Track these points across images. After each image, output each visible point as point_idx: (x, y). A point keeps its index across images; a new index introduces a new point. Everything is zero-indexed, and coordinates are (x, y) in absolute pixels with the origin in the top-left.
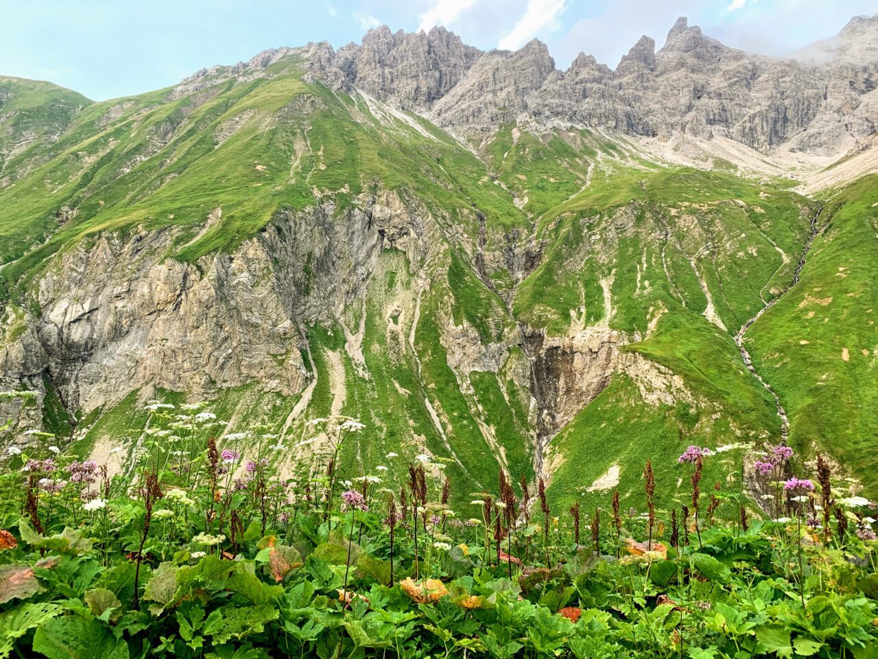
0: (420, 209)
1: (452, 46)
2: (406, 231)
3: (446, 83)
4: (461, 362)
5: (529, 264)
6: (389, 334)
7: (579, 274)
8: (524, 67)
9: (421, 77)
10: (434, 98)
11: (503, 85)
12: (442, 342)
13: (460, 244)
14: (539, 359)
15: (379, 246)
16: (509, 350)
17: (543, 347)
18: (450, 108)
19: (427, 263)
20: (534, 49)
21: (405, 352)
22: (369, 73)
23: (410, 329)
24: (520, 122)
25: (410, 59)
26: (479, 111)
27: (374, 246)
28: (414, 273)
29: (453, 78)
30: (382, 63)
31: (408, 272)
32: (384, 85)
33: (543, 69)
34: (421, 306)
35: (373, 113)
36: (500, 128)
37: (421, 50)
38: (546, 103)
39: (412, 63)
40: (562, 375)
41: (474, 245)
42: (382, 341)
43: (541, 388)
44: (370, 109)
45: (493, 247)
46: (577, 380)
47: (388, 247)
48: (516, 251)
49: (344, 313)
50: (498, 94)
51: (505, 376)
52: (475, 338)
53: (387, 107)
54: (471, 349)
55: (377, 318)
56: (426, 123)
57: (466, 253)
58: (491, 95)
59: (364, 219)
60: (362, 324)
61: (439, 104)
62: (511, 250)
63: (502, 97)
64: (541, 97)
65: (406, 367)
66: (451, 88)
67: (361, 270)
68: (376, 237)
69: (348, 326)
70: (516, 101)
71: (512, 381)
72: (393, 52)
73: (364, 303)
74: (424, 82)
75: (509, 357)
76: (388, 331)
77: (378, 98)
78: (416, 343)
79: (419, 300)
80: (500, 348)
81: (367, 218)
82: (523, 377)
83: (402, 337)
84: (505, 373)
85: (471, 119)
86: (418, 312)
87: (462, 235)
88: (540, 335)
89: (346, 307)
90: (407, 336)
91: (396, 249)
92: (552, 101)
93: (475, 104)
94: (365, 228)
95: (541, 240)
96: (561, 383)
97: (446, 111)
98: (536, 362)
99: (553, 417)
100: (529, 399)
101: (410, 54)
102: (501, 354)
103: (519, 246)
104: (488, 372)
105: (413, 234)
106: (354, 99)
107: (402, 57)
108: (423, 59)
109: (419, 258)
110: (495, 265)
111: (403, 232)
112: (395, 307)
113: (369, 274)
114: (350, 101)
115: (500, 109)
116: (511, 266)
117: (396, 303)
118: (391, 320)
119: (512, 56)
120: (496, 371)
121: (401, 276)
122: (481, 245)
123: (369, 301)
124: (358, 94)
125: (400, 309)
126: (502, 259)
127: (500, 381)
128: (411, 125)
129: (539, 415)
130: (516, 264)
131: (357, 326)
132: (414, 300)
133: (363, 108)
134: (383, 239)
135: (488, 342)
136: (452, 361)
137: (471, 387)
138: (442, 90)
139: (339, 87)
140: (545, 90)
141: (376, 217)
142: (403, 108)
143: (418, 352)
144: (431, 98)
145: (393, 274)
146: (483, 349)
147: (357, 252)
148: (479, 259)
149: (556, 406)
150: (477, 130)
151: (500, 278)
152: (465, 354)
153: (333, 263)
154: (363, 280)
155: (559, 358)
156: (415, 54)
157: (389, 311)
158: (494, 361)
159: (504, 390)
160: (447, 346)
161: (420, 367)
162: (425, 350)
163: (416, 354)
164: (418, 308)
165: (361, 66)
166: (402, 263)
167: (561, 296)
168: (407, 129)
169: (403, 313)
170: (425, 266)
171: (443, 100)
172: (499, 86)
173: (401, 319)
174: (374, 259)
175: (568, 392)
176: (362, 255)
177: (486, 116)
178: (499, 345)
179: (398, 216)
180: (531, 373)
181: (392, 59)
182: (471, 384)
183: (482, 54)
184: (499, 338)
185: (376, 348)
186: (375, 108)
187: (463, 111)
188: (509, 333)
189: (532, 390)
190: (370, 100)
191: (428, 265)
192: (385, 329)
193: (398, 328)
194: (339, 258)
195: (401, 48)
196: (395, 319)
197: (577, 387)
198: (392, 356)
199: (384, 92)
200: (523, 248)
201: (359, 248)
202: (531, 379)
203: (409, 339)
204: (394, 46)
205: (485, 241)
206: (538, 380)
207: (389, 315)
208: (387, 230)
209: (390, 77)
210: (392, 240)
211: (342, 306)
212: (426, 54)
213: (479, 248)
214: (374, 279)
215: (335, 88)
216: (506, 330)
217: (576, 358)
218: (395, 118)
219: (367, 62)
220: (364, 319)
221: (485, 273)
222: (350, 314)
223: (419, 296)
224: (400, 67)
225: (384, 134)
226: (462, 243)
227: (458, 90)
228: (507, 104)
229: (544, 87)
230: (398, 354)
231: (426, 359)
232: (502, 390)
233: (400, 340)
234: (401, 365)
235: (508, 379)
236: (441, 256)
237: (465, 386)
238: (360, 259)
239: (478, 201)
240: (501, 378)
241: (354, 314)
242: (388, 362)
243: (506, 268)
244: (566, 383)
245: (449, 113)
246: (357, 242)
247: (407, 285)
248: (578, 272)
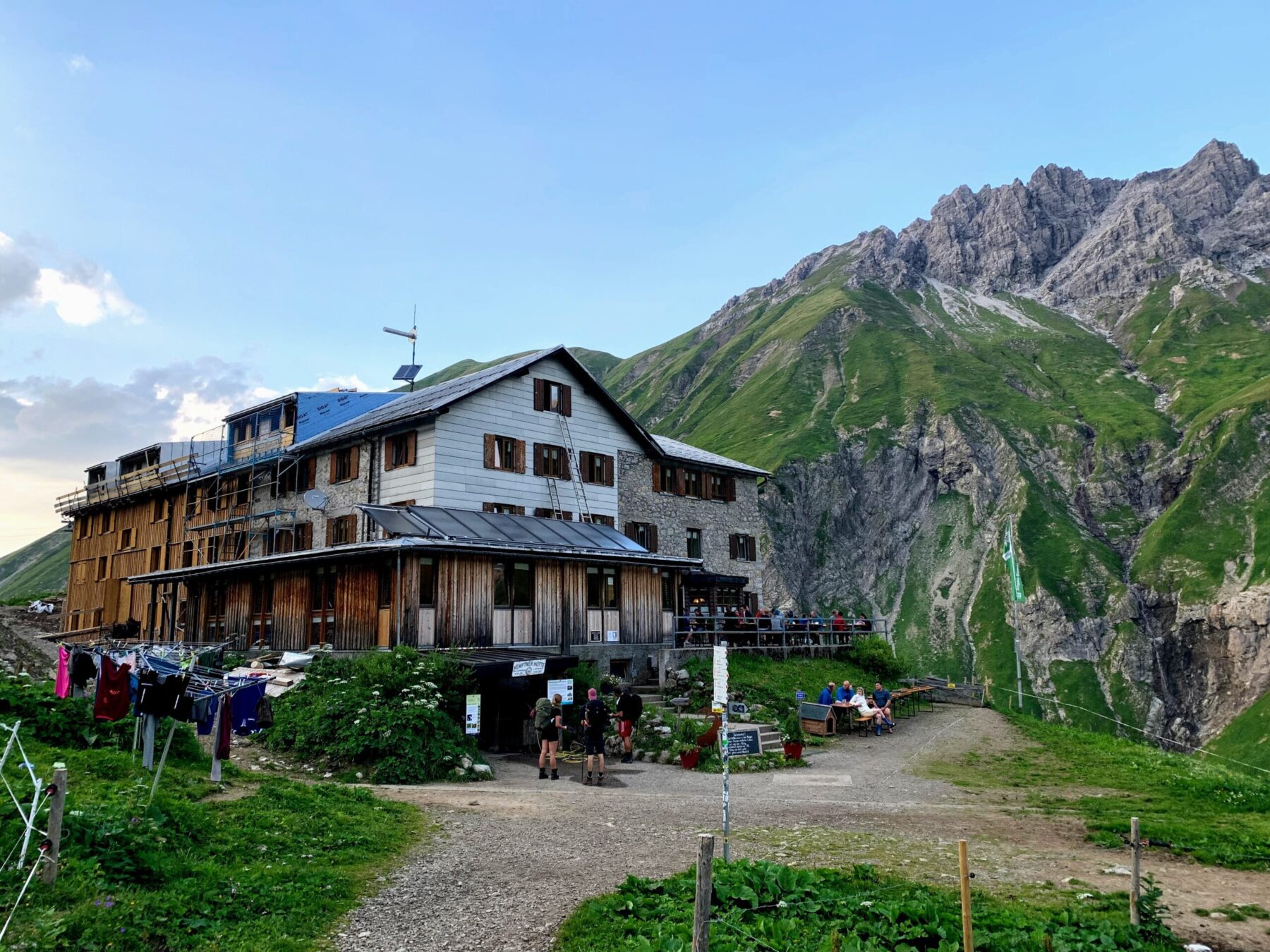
0: (989, 434)
1: (1071, 188)
2: (967, 467)
3: (1063, 242)
4: (1035, 647)
5: (1169, 494)
6: (934, 612)
7: (1251, 504)
8: (1195, 188)
9: (1020, 243)
10: (1045, 267)
11: (1154, 224)
12: (1009, 620)
13: (1051, 476)
14: (1170, 640)
15: (931, 493)
16: (1116, 627)
17: (1178, 620)
18: (1068, 276)
19: (998, 509)
20: (1212, 156)
21: (953, 636)
22: (944, 254)
23: (966, 604)
24: (1186, 274)
25: (1002, 222)
26: (1115, 270)
27: (923, 493)
28: (979, 525)
29: (1074, 231)
30: (961, 236)
31: (970, 523)
32: (966, 266)
33: (1233, 182)
34: (987, 571)
35: (946, 307)
36: (1151, 289)
37: (1017, 205)
38: (1240, 233)
39: (1004, 227)
40: (1211, 662)
41: (1074, 474)
42: (922, 622)
43: (1175, 685)
44: (944, 302)
45: (1104, 476)
46: (1236, 671)
47: (944, 492)
48: (1144, 477)
49: (875, 586)
50: (1148, 239)
51: (1109, 668)
52: (1056, 612)
53: (971, 295)
54: (1050, 629)
55: (920, 591)
56: (1030, 307)
57: (1061, 489)
58: (1134, 243)
59: (906, 458)
60: (898, 600)
61: (1052, 274)
62: (1135, 476)
63: (1154, 243)
64: (1231, 227)
65: (952, 657)
66: (1072, 245)
67: (901, 528)
68: (925, 480)
69: (879, 603)
70: (1176, 244)
71: (1119, 673)
72: (978, 218)
73: (904, 572)
74: (1025, 249)
75: (1116, 638)
76: (933, 607)
77: (959, 284)
78: (972, 623)
79: (983, 562)
80: (1101, 625)
81: (911, 457)
82: (1139, 667)
83: (951, 617)
84: (1109, 662)
85: (1102, 285)
86: (980, 578)
87: (1055, 462)
88: (1171, 603)
89: (878, 578)
90: (960, 613)
91: (957, 493)
92: (1253, 227)
93: (1106, 263)
94: (909, 470)
95: (1187, 455)
96: (1211, 677)
97: (1062, 282)
98: (1165, 645)
99: (1194, 729)
100: (1149, 701)
101: (1000, 215)
102: (1103, 635)
103: (1150, 469)
104: (1080, 662)
105: (976, 471)
106: (921, 294)
107: (990, 222)
108: (1021, 217)
109: (987, 502)
110: (1107, 502)
111: (963, 470)
112: (946, 574)
113: (915, 531)
114: (916, 299)
115: (1149, 261)
116: (1136, 499)
117: (948, 569)
118: (939, 593)
119: (1175, 176)
120: (1096, 660)
121: (960, 530)
122: (1084, 474)
123: (912, 567)
124: (928, 285)
125: (953, 577)
126: (1119, 491)
127: (1100, 674)
128: (1003, 313)
129: (1167, 726)
130: (1146, 497)
131: (891, 603)
132: (977, 562)
133: (934, 304)
134: (936, 482)
135: (1080, 617)
136: (1022, 646)
137: (1051, 684)
138: (1058, 253)
139: (900, 282)
140: (1239, 213)
141: (924, 453)
142: (995, 291)
143: (974, 635)
144: (1039, 268)
145: (948, 529)
146: (1071, 628)
147: (897, 504)
148: (1081, 494)
149: (1200, 712)
150: (1113, 298)
151: (1115, 521)
152: (1042, 636)
153: (863, 522)
154: (906, 540)
155: (1206, 637)
156: (1008, 213)
157: (937, 580)
158: (1091, 644)
159: (1106, 687)
160: (1015, 626)
161: (975, 657)
162: (983, 632)
163: (971, 638)
164: (981, 574)
165: (931, 247)
166: (962, 514)
167: (1212, 540)
168: (995, 321)
169: (958, 581)
170: (996, 512)
171: (1060, 266)
172: (1146, 228)
173: (954, 589)
174: (923, 510)
175: (1221, 689)
176: (905, 506)
177: (1127, 275)
178: (1098, 620)
179: (955, 448)
180: (1155, 661)
181: (976, 228)
182: (1052, 679)
183: (1123, 184)
184: (1100, 610)
185: (913, 631)
186: (951, 299)
187: (1088, 276)
188: (1115, 602)
189: (1156, 687)
190: (946, 291)
191: (1000, 512)
192: (929, 605)
193: (948, 603)
194: (870, 514)
195: (989, 210)
196: (945, 591)
197: (1236, 682)
198: (934, 642)
199: (967, 274)
200: (1156, 471)
201: (901, 498)
202: (1155, 670)
203: (963, 619)
204: (978, 209)
205: (1091, 467)
206: (1168, 673)
207: (936, 586)
208: (940, 469)
209: (973, 253)
210: (949, 481)
211: (872, 577)
212: (1025, 210)
213: (1082, 480)
214: (921, 538)
215: (893, 286)
216: (1111, 597)
217: (1231, 635)
218: (980, 308)
219: (940, 241)
220: (902, 593)
221: (1090, 515)
222: (883, 588)
223: (984, 556)
224: (987, 237)
225: (955, 336)
226: (1055, 474)
227: (1083, 246)
228: (1161, 251)
229: (1237, 209)
230: (943, 639)
231: (984, 645)
232: (1103, 688)
233: (948, 620)
234: (945, 654)
235: (1114, 671)
236: (1016, 496)
237: (1040, 682)
238: (902, 512)
239: (1087, 409)
240: (1103, 670)
241: (888, 588)
242: (926, 650)
243: (1127, 504)
244: (1218, 676)
245: (1068, 283)
246: (896, 490)
247: (968, 542)
248: (1247, 499)
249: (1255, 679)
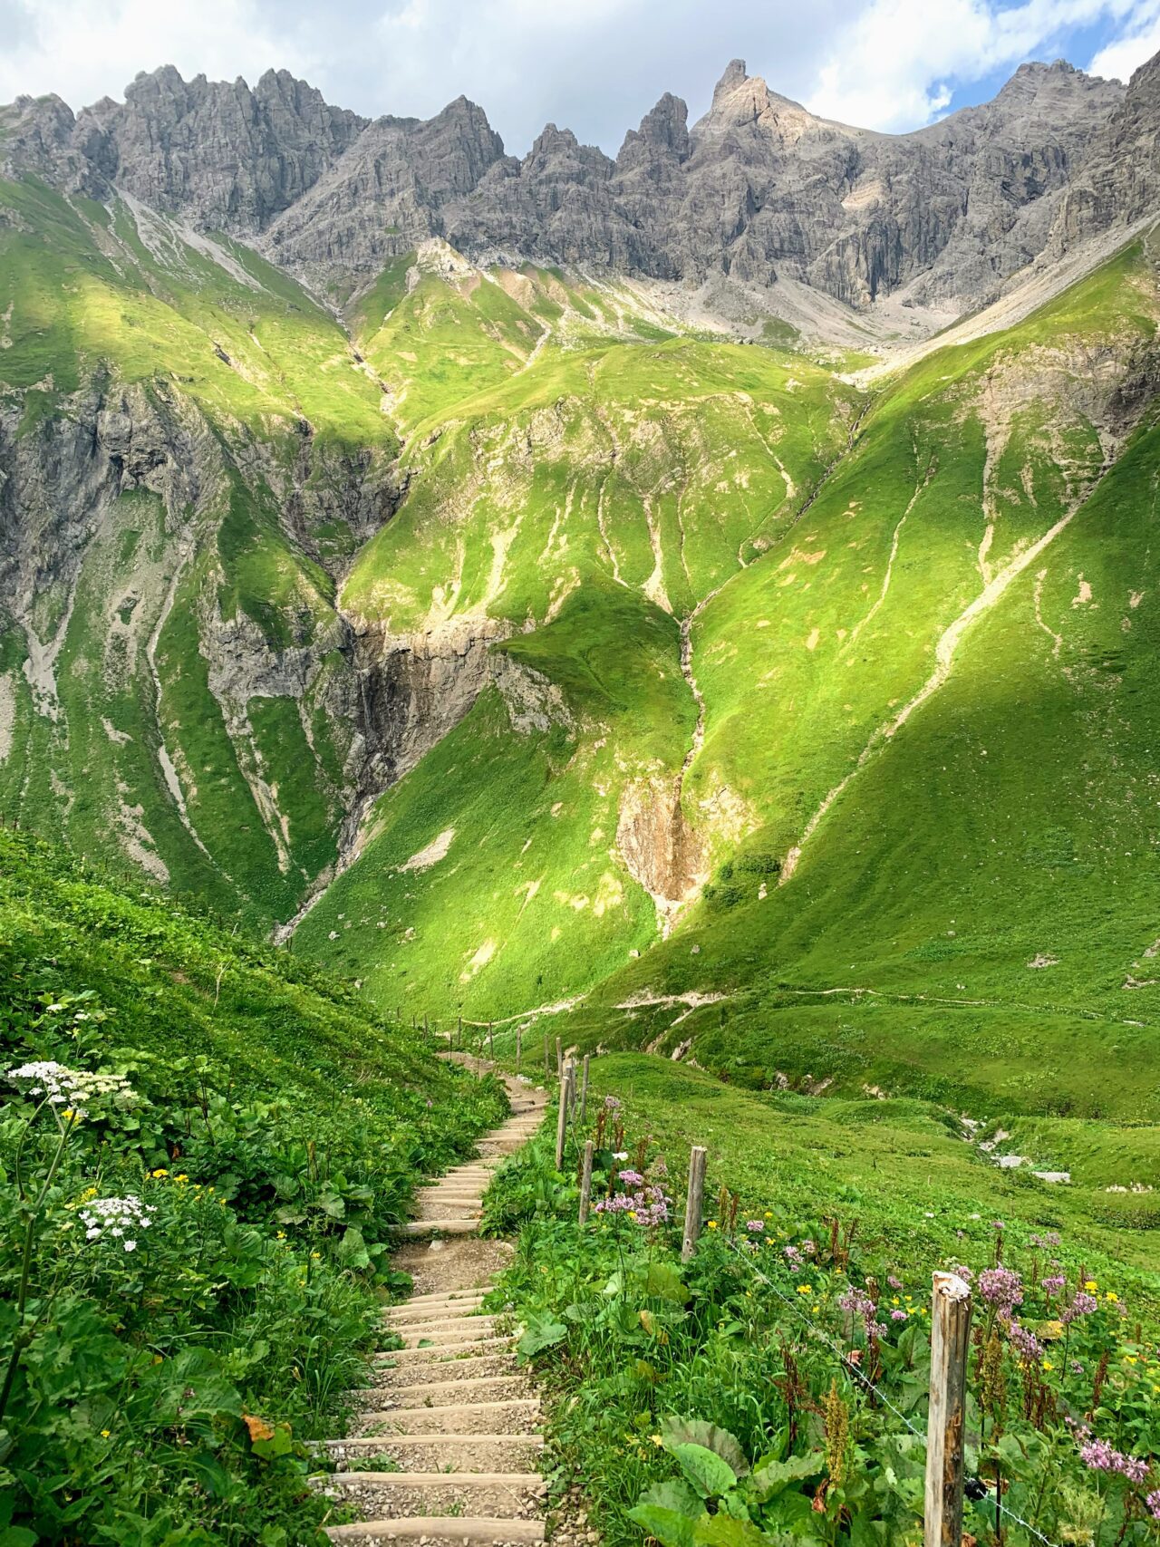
0: (190, 416)
1: (305, 110)
2: (160, 457)
3: (294, 181)
4: (233, 682)
5: (387, 511)
6: (110, 641)
7: (462, 528)
8: (441, 152)
9: (241, 169)
10: (272, 210)
11: (395, 185)
12: (202, 651)
13: (261, 477)
14: (376, 673)
15: (113, 486)
16: (323, 659)
17: (385, 651)
18: (298, 229)
19: (197, 513)
20: (460, 118)
21: (133, 670)
22: (140, 159)
23: (153, 631)
24: (424, 256)
25: (220, 134)
26: (351, 234)
27: (103, 486)
28: (173, 533)
29: (308, 171)
30: (166, 142)
31: (162, 530)
32: (171, 184)
33: (478, 156)
34: (179, 590)
35: (143, 237)
36: (387, 266)
37: (239, 115)
38: (479, 219)
39: (223, 141)
40: (414, 695)
41: (288, 479)
42: (94, 653)
43: (377, 720)
44: (140, 229)
45: (320, 483)
46: (435, 702)
47: (130, 487)
48: (363, 489)
49: (32, 607)
50: (387, 202)
51: (312, 703)
52: (258, 641)
53: (177, 227)
54: (251, 661)
55: (93, 614)
56: (250, 260)
57: (272, 494)
58: (373, 203)
59: (80, 437)
60: (64, 626)
61: (280, 221)
62: (354, 486)
63: (393, 208)
64: (472, 209)
65: (131, 696)
66: (305, 189)
67: (73, 530)
68: (105, 470)
69: (36, 629)
70: (416, 217)
71: (323, 708)
72: (189, 119)
73: (74, 588)
74: (247, 179)
75: (322, 670)
76: (109, 635)
77: (161, 209)
78: (158, 655)
79: (175, 579)
80: (307, 656)
81: (86, 436)
82: (344, 702)
83: (132, 646)
84: (313, 696)
85: (335, 248)
86: (171, 599)
87: (268, 461)
88: (380, 632)
89: (36, 595)
90: (145, 642)
91: (146, 490)
92: (492, 216)
93: (342, 221)
94: (84, 454)
95: (407, 468)
96: (412, 710)
97: (291, 235)
98: (371, 677)
99: (391, 764)
100: (350, 736)
101: (218, 123)
102: (308, 667)
103: (370, 480)
104: (283, 698)
105: (172, 463)
106: (109, 210)
107: (204, 129)
108: (245, 134)
109: (183, 504)
110: (321, 514)
111: (155, 461)
112: (128, 593)
113: (90, 536)
114: (103, 218)
115: (387, 231)
116: (353, 516)
117: (131, 587)
118: (118, 616)
119: (421, 131)
120: (299, 694)
121: (149, 538)
122: (300, 479)
123: (84, 583)
124: (119, 200)
125: (136, 597)
126: (336, 503)
127: (303, 711)
128: (216, 260)
129: (367, 762)
130: (364, 511)
131: (53, 629)
132: (168, 579)
133: (126, 229)
134: (120, 473)
135: (284, 647)
136: (216, 682)
137: (248, 724)
138: (288, 195)
139: (78, 186)
140: (481, 195)
141: (104, 433)
142: (208, 229)
143: (160, 668)
144: (265, 210)
145: (134, 535)
146: (274, 659)
147: (66, 498)
148: (295, 503)
149: (399, 746)
150: (347, 269)
151: (330, 537)
152: (241, 669)
153: (16, 520)
154: (78, 547)
155: (410, 668)
156: (229, 126)
157: (116, 601)
158: (294, 678)
159: (307, 725)
160: (210, 658)
161: (160, 695)
162: (171, 665)
163: (156, 673)
164: (172, 593)
165: (124, 146)
166: (152, 516)
167: (423, 564)
168: (206, 269)
169: (143, 602)
170: (194, 518)
171: (288, 212)
172: (386, 189)
173: (137, 613)
174: (102, 509)
175: (421, 722)
176: (76, 503)
177: (362, 242)
178: (303, 651)
179: (145, 430)
180: (360, 695)
181: (186, 132)
182: (250, 718)
183: (367, 123)
184: (306, 639)
185: (81, 665)
186: (150, 227)
187: (320, 233)
188: (323, 630)
189: (360, 723)
190: (143, 213)
191: (198, 518)
192: (104, 632)
193: (128, 630)
194: (28, 509)
195: (203, 112)
196: (125, 614)
197: (434, 714)
198: (109, 679)
199: (171, 197)
200: (376, 482)
201: (72, 490)
202: (359, 704)
203: (147, 649)
204: (190, 107)
205: (307, 471)
206: (371, 708)
207: (115, 607)
208: (125, 457)
209: (181, 168)
210: (137, 473)
211: (28, 596)
212: (250, 125)
213: (297, 486)
214: (97, 545)
215: (69, 188)
216: (319, 625)
217: (433, 666)
218: (187, 247)
219: (137, 138)
220: (69, 616)
221: (303, 529)
222: (43, 610)
223: (178, 572)
224: (200, 149)
225: (153, 279)
226: (266, 475)
227: (317, 194)
228: (400, 221)
229: (479, 190)
230: (120, 674)
231: (171, 681)
232: (304, 726)
233: (128, 650)
234: (122, 693)
235: (317, 706)
236: (218, 499)
237: (235, 722)
238: (73, 509)
239: (307, 400)
240: (305, 706)
241: (50, 610)
242: (99, 688)
243: (344, 518)
244: (419, 708)
245: (297, 237)
246: (65, 481)
247: (157, 555)
248: (460, 522)
249: (451, 710)
